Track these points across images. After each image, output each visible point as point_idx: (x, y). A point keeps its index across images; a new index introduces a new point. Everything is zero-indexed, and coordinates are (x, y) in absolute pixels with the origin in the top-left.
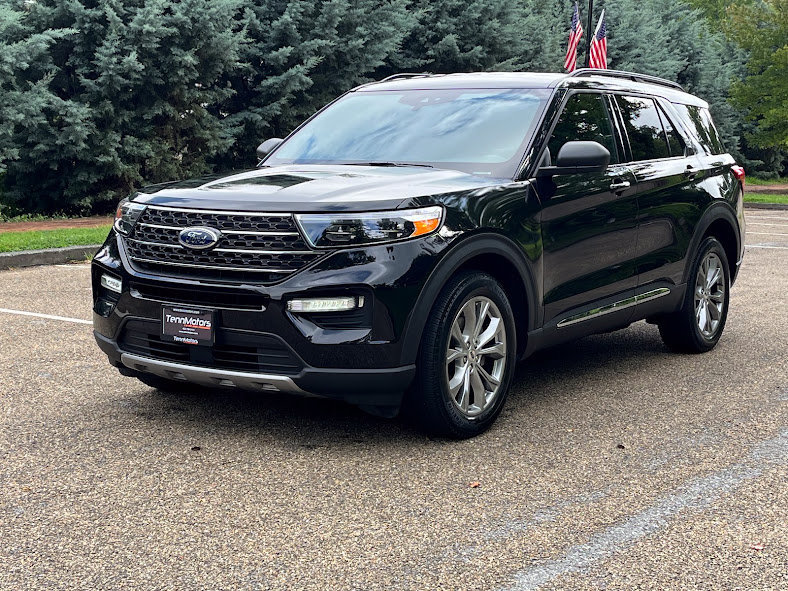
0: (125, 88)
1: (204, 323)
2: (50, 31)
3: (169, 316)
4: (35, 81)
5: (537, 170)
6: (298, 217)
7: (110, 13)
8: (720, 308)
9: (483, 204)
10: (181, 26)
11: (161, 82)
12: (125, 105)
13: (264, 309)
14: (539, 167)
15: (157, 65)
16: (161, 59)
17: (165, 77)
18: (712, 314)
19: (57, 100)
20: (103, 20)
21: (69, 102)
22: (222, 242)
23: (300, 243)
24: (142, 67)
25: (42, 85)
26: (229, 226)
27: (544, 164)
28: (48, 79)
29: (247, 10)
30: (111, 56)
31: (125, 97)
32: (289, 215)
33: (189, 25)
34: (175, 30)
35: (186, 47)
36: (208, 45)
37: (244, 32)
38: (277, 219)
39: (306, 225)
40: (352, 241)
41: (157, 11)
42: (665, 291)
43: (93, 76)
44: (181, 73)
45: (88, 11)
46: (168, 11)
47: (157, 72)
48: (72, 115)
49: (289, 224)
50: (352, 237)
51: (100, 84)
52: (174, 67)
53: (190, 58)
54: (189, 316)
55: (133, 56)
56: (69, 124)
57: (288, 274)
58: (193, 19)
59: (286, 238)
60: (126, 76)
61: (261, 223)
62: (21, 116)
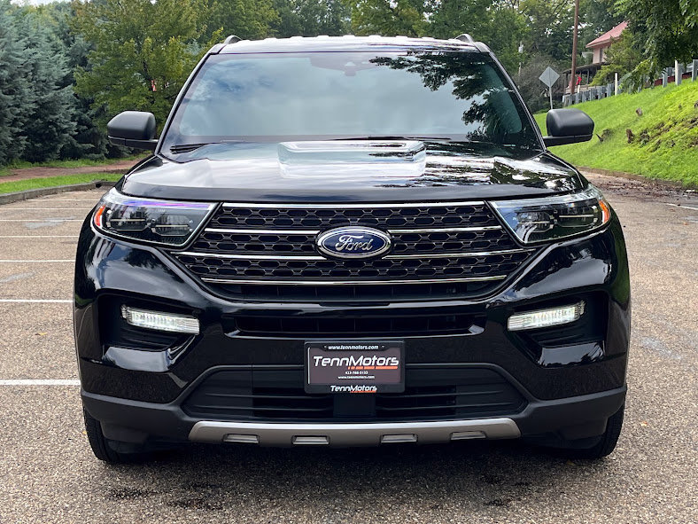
1: (386, 361)
3: (318, 358)
6: (494, 204)
22: (397, 246)
23: (510, 241)
32: (482, 203)
38: (469, 209)
39: (508, 215)
49: (486, 215)
54: (357, 354)
59: (489, 234)
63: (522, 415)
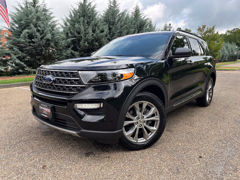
0: (86, 49)
1: (49, 110)
2: (71, 39)
3: (40, 106)
4: (69, 48)
5: (168, 57)
6: (80, 72)
7: (82, 35)
8: (211, 94)
9: (151, 67)
10: (95, 38)
11: (92, 48)
12: (86, 52)
13: (66, 107)
14: (168, 56)
15: (91, 45)
16: (92, 44)
17: (93, 47)
18: (209, 96)
19: (73, 51)
20: (81, 37)
21: (75, 52)
22: (54, 81)
23: (80, 82)
24: (88, 45)
25: (70, 49)
26: (58, 75)
27: (170, 55)
28: (71, 47)
29: (108, 35)
30: (82, 43)
31: (85, 51)
32: (76, 71)
33: (97, 37)
34: (94, 38)
35: (96, 42)
36: (100, 41)
37: (107, 39)
38: (72, 73)
39: (82, 75)
40: (99, 81)
41: (90, 35)
42: (200, 92)
43: (80, 47)
44: (95, 46)
45: (78, 35)
46: (93, 35)
47: (91, 46)
48: (76, 54)
49: (76, 75)
50: (100, 80)
51: (81, 48)
52: (94, 45)
53: (97, 44)
54: (45, 107)
55: (86, 43)
56: (75, 56)
57: (75, 94)
58: (97, 36)
59: (75, 80)
60: (85, 47)
61: (67, 74)
62: (66, 54)
63: (78, 132)
